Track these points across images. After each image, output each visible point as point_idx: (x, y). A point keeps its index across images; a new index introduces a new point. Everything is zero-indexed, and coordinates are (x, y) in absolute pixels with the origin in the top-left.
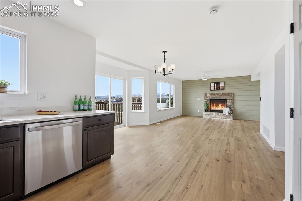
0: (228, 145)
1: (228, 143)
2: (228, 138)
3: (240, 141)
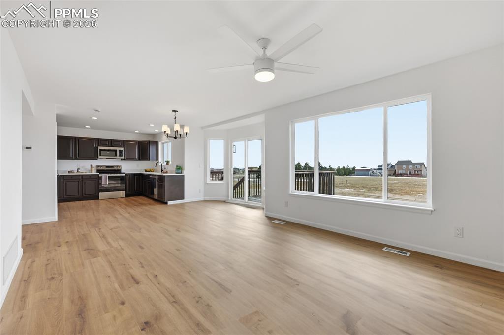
0: (101, 235)
1: (104, 237)
2: (113, 247)
3: (85, 250)
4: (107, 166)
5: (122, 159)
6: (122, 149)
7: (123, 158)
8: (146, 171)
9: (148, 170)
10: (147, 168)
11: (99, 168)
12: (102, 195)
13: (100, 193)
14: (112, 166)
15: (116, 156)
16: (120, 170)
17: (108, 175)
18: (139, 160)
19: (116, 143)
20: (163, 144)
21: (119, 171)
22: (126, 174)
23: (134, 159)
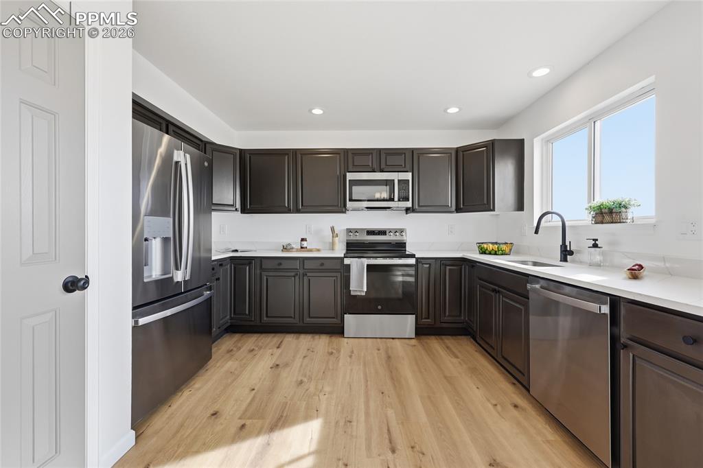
4: (370, 232)
5: (407, 210)
6: (408, 176)
7: (409, 204)
8: (483, 252)
9: (491, 247)
10: (488, 237)
11: (353, 238)
12: (351, 321)
13: (345, 315)
14: (383, 232)
15: (392, 199)
16: (402, 245)
17: (366, 262)
18: (458, 210)
19: (391, 160)
20: (549, 141)
21: (398, 249)
22: (417, 259)
23: (443, 209)
